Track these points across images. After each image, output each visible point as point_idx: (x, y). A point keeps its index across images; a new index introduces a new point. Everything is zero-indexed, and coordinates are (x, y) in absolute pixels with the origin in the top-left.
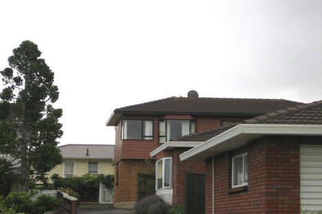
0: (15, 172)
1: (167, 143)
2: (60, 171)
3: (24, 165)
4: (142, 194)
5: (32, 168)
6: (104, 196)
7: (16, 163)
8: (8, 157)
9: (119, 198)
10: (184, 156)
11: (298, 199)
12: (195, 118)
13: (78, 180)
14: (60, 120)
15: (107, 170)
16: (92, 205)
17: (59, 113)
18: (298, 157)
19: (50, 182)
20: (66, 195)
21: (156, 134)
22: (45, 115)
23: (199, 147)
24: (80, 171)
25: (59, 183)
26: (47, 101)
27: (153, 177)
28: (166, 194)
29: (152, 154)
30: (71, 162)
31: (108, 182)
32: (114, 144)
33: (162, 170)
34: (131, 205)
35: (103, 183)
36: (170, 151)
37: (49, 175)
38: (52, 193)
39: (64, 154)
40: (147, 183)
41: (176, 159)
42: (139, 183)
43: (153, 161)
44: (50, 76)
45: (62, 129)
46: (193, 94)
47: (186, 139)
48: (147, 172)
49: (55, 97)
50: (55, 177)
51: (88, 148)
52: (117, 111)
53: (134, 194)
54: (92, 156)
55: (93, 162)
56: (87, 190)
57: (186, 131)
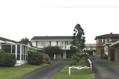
0: (77, 49)
1: (107, 43)
3: (78, 48)
4: (102, 53)
5: (80, 48)
6: (94, 54)
7: (77, 48)
8: (75, 46)
9: (97, 54)
10: (110, 46)
12: (112, 38)
13: (89, 51)
14: (85, 39)
15: (94, 49)
16: (92, 55)
17: (85, 38)
19: (83, 51)
20: (87, 54)
21: (104, 41)
22: (82, 38)
23: (113, 44)
24: (89, 49)
26: (82, 35)
27: (104, 50)
28: (107, 53)
29: (104, 45)
30: (87, 47)
32: (96, 43)
33: (106, 48)
34: (100, 55)
35: (94, 51)
36: (107, 45)
37: (83, 50)
38: (84, 53)
39: (86, 46)
40: (103, 51)
41: (109, 46)
42: (101, 51)
43: (104, 47)
44: (83, 30)
45: (85, 41)
46: (111, 33)
49: (84, 35)
50: (84, 50)
51: (90, 44)
52: (96, 37)
53: (100, 53)
54: (92, 46)
55: (92, 47)
56: (91, 53)
57: (110, 41)
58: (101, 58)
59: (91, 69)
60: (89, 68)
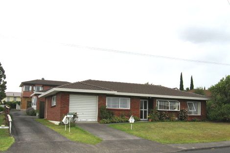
1: (35, 93)
2: (6, 100)
4: (28, 107)
6: (18, 107)
9: (22, 108)
10: (39, 96)
11: (69, 109)
12: (43, 86)
13: (11, 103)
14: (6, 85)
15: (19, 100)
16: (14, 110)
17: (6, 83)
18: (69, 98)
19: (3, 103)
20: (7, 107)
21: (33, 90)
22: (2, 83)
23: (43, 94)
24: (11, 100)
25: (5, 103)
26: (3, 79)
28: (34, 107)
29: (31, 95)
30: (9, 97)
31: (19, 103)
32: (21, 92)
33: (34, 100)
34: (25, 110)
36: (36, 95)
37: (2, 101)
38: (3, 106)
39: (7, 95)
40: (29, 104)
41: (37, 97)
42: (27, 104)
43: (31, 97)
44: (4, 72)
46: (43, 79)
47: (41, 91)
48: (30, 101)
49: (5, 78)
50: (4, 101)
51: (14, 93)
52: (22, 83)
53: (26, 107)
54: (15, 96)
55: (15, 97)
56: (13, 105)
57: (41, 89)
58: (26, 114)
59: (10, 129)
60: (7, 127)
